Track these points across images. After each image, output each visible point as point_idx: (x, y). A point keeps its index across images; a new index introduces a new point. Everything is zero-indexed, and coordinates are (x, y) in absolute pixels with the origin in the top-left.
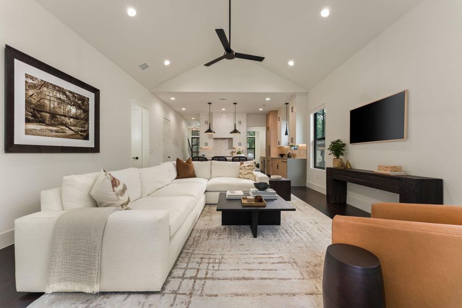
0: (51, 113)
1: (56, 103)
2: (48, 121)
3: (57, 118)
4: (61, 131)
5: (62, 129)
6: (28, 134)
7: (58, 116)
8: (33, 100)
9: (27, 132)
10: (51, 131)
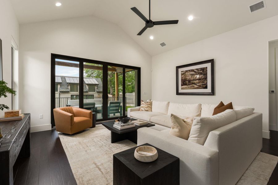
0: (189, 81)
2: (188, 84)
5: (193, 86)
7: (191, 81)
8: (183, 78)
9: (182, 89)
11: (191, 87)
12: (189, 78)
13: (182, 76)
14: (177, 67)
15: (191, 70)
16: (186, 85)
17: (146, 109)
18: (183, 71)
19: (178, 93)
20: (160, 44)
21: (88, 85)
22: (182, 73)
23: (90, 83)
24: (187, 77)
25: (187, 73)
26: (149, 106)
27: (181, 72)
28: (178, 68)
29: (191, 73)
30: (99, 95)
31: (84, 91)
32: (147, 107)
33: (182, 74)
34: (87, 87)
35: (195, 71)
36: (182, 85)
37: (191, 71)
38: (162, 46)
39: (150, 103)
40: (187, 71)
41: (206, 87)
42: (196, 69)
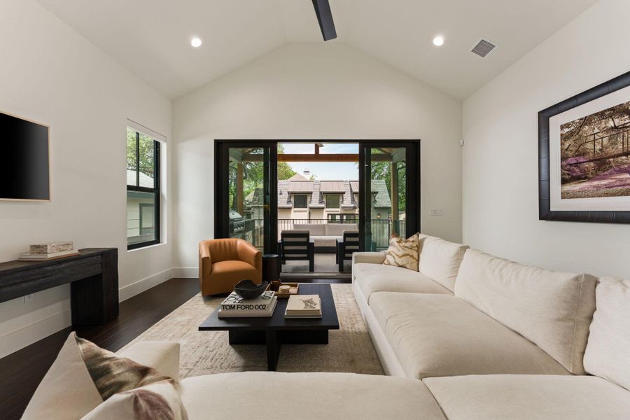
0: (596, 160)
1: (605, 141)
2: (592, 174)
3: (610, 162)
4: (618, 183)
5: (621, 180)
6: (564, 198)
7: (611, 160)
8: (569, 152)
9: (565, 195)
10: (598, 187)
11: (607, 187)
12: (598, 147)
13: (567, 145)
15: (612, 109)
16: (586, 178)
17: (400, 261)
18: (567, 125)
19: (546, 214)
20: (473, 51)
22: (567, 130)
24: (590, 146)
25: (586, 128)
26: (409, 251)
27: (562, 127)
29: (611, 124)
30: (378, 215)
32: (404, 255)
33: (564, 138)
36: (564, 182)
37: (611, 116)
38: (483, 56)
39: (415, 244)
40: (586, 121)
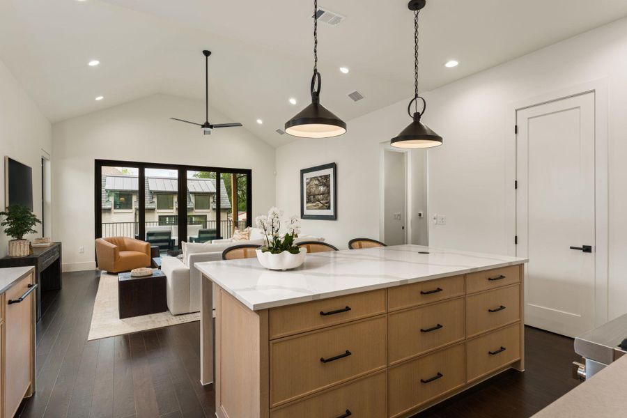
9: (308, 208)
11: (315, 206)
12: (313, 191)
13: (307, 187)
14: (301, 171)
15: (316, 177)
16: (311, 202)
18: (307, 179)
19: (303, 216)
20: (276, 131)
21: (195, 194)
23: (199, 190)
24: (312, 189)
25: (311, 182)
26: (244, 236)
28: (303, 172)
29: (316, 183)
31: (188, 207)
33: (307, 184)
34: (193, 198)
35: (319, 180)
36: (307, 202)
37: (316, 180)
38: (281, 134)
40: (311, 179)
41: (329, 208)
42: (320, 177)
